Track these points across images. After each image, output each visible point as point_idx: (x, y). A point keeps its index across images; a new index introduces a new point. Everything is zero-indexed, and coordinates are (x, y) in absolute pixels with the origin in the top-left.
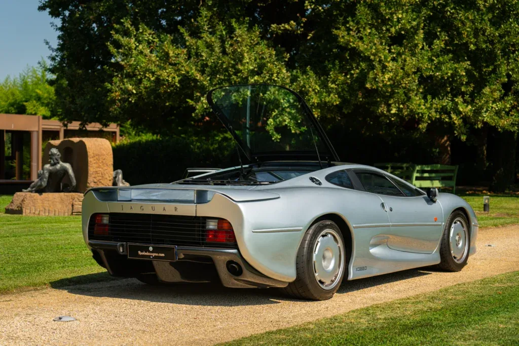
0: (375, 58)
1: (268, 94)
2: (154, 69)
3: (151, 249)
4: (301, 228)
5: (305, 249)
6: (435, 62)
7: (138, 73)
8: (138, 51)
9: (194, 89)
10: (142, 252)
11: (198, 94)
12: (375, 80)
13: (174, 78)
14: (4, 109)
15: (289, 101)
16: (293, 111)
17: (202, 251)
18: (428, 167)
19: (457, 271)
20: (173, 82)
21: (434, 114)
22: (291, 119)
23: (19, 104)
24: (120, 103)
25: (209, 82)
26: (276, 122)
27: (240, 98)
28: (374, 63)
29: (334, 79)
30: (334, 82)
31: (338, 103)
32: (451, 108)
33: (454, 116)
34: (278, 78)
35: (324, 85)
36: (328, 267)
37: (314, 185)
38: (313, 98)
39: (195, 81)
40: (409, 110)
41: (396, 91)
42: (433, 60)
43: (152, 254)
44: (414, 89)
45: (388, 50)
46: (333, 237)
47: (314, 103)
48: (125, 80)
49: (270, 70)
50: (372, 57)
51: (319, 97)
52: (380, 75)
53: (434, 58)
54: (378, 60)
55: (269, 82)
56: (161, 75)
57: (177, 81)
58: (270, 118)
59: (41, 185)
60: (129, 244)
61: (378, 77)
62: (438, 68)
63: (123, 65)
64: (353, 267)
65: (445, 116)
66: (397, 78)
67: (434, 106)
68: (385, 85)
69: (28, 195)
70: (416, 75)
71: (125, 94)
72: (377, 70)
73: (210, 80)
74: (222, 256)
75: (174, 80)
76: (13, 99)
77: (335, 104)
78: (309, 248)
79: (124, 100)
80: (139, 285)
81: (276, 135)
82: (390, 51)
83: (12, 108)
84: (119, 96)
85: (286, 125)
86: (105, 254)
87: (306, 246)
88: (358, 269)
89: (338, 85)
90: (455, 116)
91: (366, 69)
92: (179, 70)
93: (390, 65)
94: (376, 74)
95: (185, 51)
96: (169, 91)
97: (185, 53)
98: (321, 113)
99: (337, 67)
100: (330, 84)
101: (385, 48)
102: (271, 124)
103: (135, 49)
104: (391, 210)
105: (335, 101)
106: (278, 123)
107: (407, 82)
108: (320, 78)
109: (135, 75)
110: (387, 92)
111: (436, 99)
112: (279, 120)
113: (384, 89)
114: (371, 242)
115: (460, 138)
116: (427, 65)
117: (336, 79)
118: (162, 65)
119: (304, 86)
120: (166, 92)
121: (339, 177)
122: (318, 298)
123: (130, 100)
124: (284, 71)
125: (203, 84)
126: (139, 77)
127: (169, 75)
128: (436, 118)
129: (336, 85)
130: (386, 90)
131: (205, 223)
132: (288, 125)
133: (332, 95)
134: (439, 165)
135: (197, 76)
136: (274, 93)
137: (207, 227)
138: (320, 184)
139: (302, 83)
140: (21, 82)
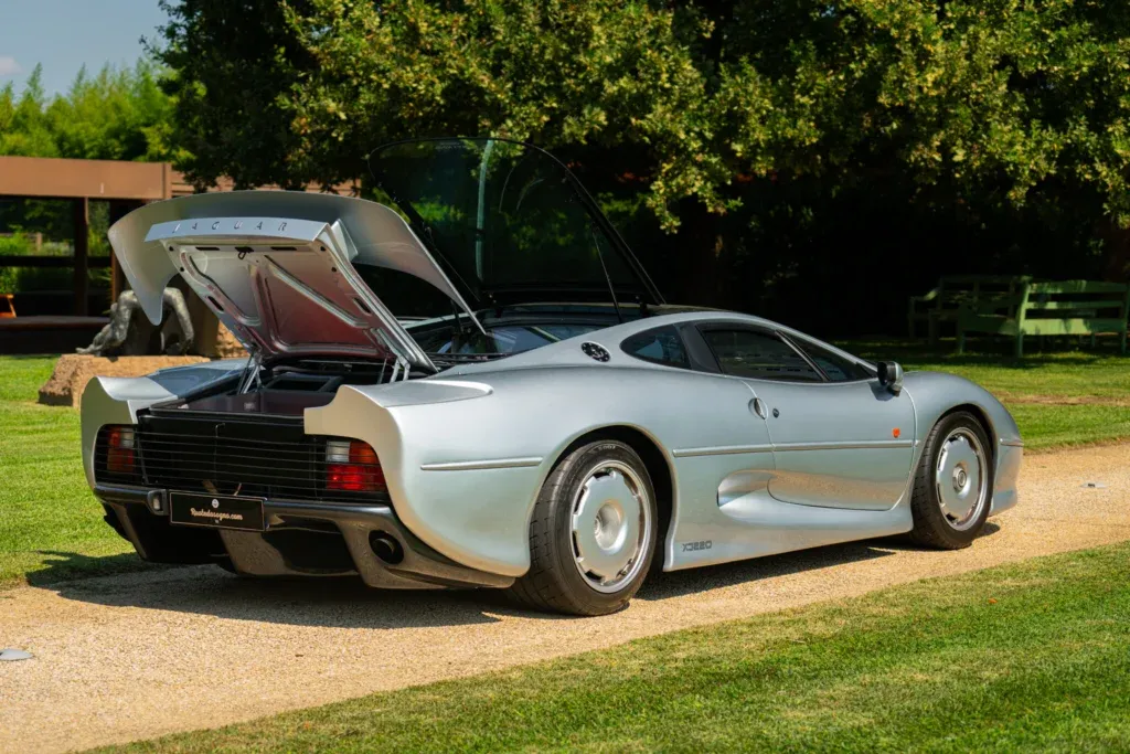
0: (900, 34)
1: (650, 120)
2: (385, 63)
3: (215, 503)
4: (539, 459)
5: (552, 504)
6: (1050, 41)
7: (351, 72)
8: (351, 20)
9: (479, 109)
10: (198, 509)
11: (487, 123)
12: (901, 87)
13: (432, 84)
14: (95, 143)
15: (700, 135)
16: (714, 160)
17: (318, 509)
18: (1055, 287)
19: (957, 549)
20: (430, 94)
21: (1044, 165)
22: (706, 179)
23: (129, 130)
24: (311, 142)
25: (510, 94)
26: (670, 187)
27: (583, 129)
28: (897, 46)
29: (806, 84)
30: (805, 91)
31: (814, 140)
32: (1095, 150)
33: (1102, 169)
34: (673, 83)
35: (784, 99)
36: (612, 544)
37: (590, 361)
38: (754, 130)
39: (481, 92)
40: (984, 156)
41: (952, 111)
42: (1044, 37)
43: (217, 515)
44: (997, 105)
45: (937, 12)
46: (622, 477)
47: (757, 139)
48: (321, 90)
49: (652, 64)
50: (894, 32)
51: (771, 128)
52: (914, 74)
53: (1048, 32)
54: (908, 37)
55: (651, 92)
56: (400, 78)
57: (439, 92)
58: (656, 179)
59: (113, 339)
60: (173, 492)
61: (907, 78)
62: (1057, 54)
63: (315, 56)
64: (676, 541)
65: (1085, 167)
66: (954, 81)
67: (1046, 145)
68: (924, 99)
69: (85, 363)
70: (1002, 72)
71: (323, 122)
72: (905, 63)
73: (512, 90)
74: (358, 521)
75: (430, 89)
76: (119, 119)
77: (807, 143)
78: (560, 501)
79: (319, 137)
80: (224, 578)
81: (671, 220)
82: (941, 15)
83: (115, 142)
84: (310, 124)
85: (695, 194)
86: (130, 514)
87: (554, 498)
88: (689, 547)
89: (816, 97)
90: (1105, 168)
91: (879, 60)
92: (443, 65)
93: (939, 49)
94: (903, 72)
95: (461, 20)
96: (421, 114)
97: (461, 24)
98: (776, 164)
99: (812, 55)
100: (798, 97)
101: (932, 8)
102: (658, 190)
103: (345, 15)
104: (776, 415)
105: (808, 135)
106: (675, 190)
107: (979, 90)
108: (774, 81)
109: (346, 78)
110: (930, 113)
111: (1050, 129)
112: (678, 184)
113: (921, 107)
114: (722, 488)
115: (1116, 220)
116: (1031, 48)
117: (809, 85)
118: (405, 54)
119: (735, 102)
120: (413, 119)
121: (664, 342)
122: (585, 611)
123: (334, 135)
124: (687, 66)
125: (496, 98)
126: (355, 82)
127: (422, 79)
128: (1048, 174)
129: (811, 98)
130: (926, 109)
131: (323, 449)
132: (700, 193)
133: (800, 123)
134: (1084, 282)
135: (483, 81)
136: (662, 119)
137: (328, 458)
138: (606, 358)
139: (732, 95)
140: (138, 78)
